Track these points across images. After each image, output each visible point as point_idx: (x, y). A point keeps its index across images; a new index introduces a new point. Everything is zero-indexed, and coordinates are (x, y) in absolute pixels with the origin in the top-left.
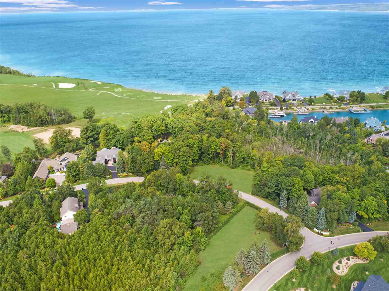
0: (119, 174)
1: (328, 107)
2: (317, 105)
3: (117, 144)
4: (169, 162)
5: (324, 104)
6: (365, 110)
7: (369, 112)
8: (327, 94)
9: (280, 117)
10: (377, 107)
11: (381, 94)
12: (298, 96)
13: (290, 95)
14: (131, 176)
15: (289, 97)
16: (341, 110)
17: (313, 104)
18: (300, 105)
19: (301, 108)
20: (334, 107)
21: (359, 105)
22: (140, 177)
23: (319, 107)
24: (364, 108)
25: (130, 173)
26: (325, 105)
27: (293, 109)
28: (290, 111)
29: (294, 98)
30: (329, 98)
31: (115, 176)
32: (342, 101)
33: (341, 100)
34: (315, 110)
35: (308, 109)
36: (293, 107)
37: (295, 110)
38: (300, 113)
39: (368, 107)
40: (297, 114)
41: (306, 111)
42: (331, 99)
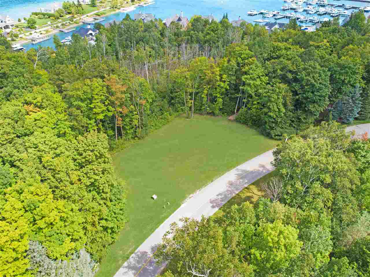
2: (45, 27)
5: (49, 23)
6: (96, 19)
7: (102, 19)
10: (102, 15)
12: (8, 20)
16: (77, 25)
17: (37, 26)
18: (22, 32)
19: (31, 34)
20: (66, 23)
23: (49, 27)
24: (92, 17)
26: (53, 24)
27: (22, 38)
28: (22, 42)
29: (4, 24)
34: (49, 32)
35: (41, 34)
36: (20, 36)
37: (26, 39)
38: (38, 41)
39: (95, 16)
40: (36, 42)
41: (41, 36)
42: (49, 17)
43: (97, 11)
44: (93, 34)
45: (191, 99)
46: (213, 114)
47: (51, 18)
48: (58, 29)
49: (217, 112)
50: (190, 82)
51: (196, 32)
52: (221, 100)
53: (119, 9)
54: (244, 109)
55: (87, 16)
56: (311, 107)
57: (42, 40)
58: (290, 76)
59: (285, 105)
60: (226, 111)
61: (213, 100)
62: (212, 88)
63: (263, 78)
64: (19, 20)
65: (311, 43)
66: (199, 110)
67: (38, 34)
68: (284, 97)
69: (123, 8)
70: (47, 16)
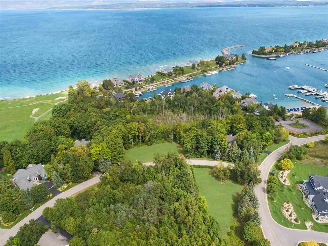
0: (60, 189)
1: (166, 81)
2: (158, 82)
3: (31, 160)
4: (107, 157)
5: (161, 80)
6: (188, 79)
7: (191, 80)
8: (158, 72)
9: (139, 96)
10: (193, 76)
11: (188, 66)
12: (142, 77)
14: (72, 186)
15: (136, 79)
16: (174, 82)
17: (154, 81)
18: (146, 84)
19: (149, 86)
20: (169, 81)
21: (183, 76)
22: (83, 183)
23: (160, 82)
24: (187, 77)
25: (70, 183)
26: (163, 81)
27: (144, 88)
28: (143, 90)
29: (140, 79)
30: (161, 75)
31: (55, 192)
32: (171, 75)
33: (169, 74)
34: (159, 85)
36: (144, 87)
37: (146, 89)
38: (151, 90)
39: (188, 76)
40: (149, 91)
41: (153, 87)
42: (164, 76)
43: (191, 73)
48: (164, 84)
55: (184, 77)
57: (152, 90)
58: (198, 137)
64: (149, 76)
67: (152, 87)
69: (210, 72)
70: (162, 75)
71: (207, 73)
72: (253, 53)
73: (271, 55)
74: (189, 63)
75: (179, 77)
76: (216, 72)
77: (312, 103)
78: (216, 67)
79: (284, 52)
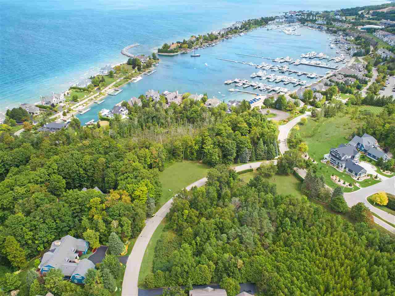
0: (123, 253)
1: (92, 97)
2: (84, 99)
5: (85, 96)
6: (116, 90)
7: (120, 91)
8: (72, 88)
10: (119, 85)
11: (102, 75)
13: (54, 99)
15: (54, 101)
16: (104, 96)
17: (78, 100)
18: (71, 105)
19: (77, 107)
20: (97, 96)
23: (87, 100)
24: (113, 89)
25: (128, 242)
26: (88, 97)
27: (72, 110)
28: (73, 113)
29: (59, 100)
30: (80, 90)
34: (89, 104)
35: (83, 106)
37: (76, 111)
38: (84, 112)
39: (114, 87)
40: (83, 113)
42: (84, 91)
43: (115, 83)
44: (123, 110)
45: (182, 154)
46: (192, 160)
47: (85, 91)
48: (93, 101)
49: (194, 159)
50: (181, 147)
51: (186, 112)
52: (196, 154)
53: (131, 79)
54: (205, 158)
55: (109, 88)
56: (228, 157)
57: (85, 111)
58: (221, 145)
59: (219, 156)
60: (198, 159)
61: (193, 154)
62: (191, 149)
63: (211, 145)
65: (238, 125)
66: (186, 158)
67: (81, 106)
68: (218, 154)
69: (133, 78)
70: (82, 90)
71: (131, 80)
72: (159, 52)
73: (178, 52)
74: (102, 71)
75: (105, 89)
76: (139, 78)
77: (256, 94)
78: (135, 72)
79: (188, 48)
